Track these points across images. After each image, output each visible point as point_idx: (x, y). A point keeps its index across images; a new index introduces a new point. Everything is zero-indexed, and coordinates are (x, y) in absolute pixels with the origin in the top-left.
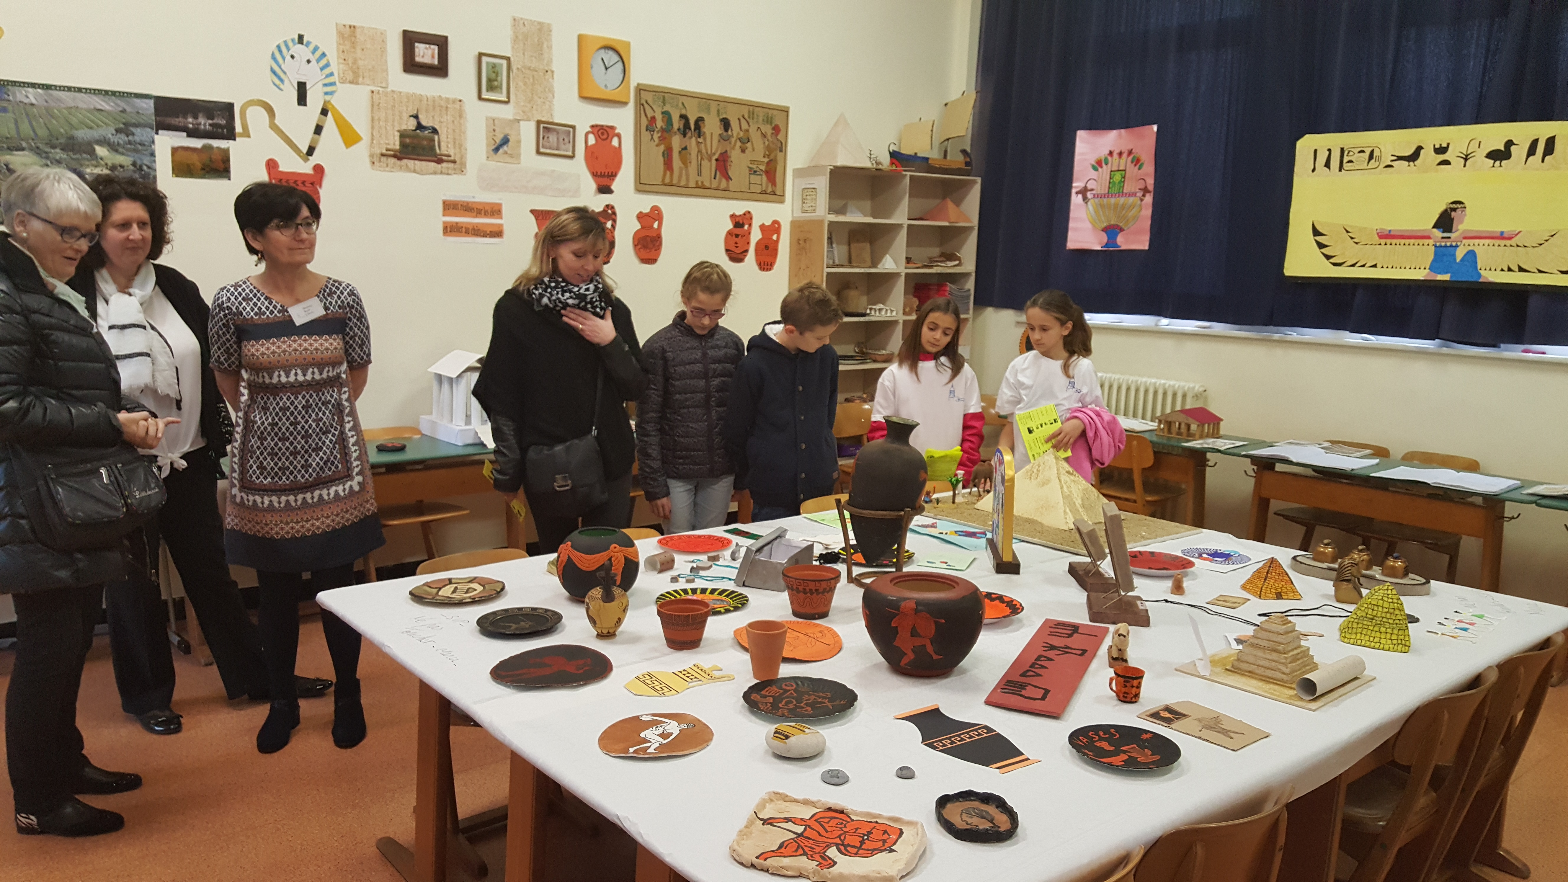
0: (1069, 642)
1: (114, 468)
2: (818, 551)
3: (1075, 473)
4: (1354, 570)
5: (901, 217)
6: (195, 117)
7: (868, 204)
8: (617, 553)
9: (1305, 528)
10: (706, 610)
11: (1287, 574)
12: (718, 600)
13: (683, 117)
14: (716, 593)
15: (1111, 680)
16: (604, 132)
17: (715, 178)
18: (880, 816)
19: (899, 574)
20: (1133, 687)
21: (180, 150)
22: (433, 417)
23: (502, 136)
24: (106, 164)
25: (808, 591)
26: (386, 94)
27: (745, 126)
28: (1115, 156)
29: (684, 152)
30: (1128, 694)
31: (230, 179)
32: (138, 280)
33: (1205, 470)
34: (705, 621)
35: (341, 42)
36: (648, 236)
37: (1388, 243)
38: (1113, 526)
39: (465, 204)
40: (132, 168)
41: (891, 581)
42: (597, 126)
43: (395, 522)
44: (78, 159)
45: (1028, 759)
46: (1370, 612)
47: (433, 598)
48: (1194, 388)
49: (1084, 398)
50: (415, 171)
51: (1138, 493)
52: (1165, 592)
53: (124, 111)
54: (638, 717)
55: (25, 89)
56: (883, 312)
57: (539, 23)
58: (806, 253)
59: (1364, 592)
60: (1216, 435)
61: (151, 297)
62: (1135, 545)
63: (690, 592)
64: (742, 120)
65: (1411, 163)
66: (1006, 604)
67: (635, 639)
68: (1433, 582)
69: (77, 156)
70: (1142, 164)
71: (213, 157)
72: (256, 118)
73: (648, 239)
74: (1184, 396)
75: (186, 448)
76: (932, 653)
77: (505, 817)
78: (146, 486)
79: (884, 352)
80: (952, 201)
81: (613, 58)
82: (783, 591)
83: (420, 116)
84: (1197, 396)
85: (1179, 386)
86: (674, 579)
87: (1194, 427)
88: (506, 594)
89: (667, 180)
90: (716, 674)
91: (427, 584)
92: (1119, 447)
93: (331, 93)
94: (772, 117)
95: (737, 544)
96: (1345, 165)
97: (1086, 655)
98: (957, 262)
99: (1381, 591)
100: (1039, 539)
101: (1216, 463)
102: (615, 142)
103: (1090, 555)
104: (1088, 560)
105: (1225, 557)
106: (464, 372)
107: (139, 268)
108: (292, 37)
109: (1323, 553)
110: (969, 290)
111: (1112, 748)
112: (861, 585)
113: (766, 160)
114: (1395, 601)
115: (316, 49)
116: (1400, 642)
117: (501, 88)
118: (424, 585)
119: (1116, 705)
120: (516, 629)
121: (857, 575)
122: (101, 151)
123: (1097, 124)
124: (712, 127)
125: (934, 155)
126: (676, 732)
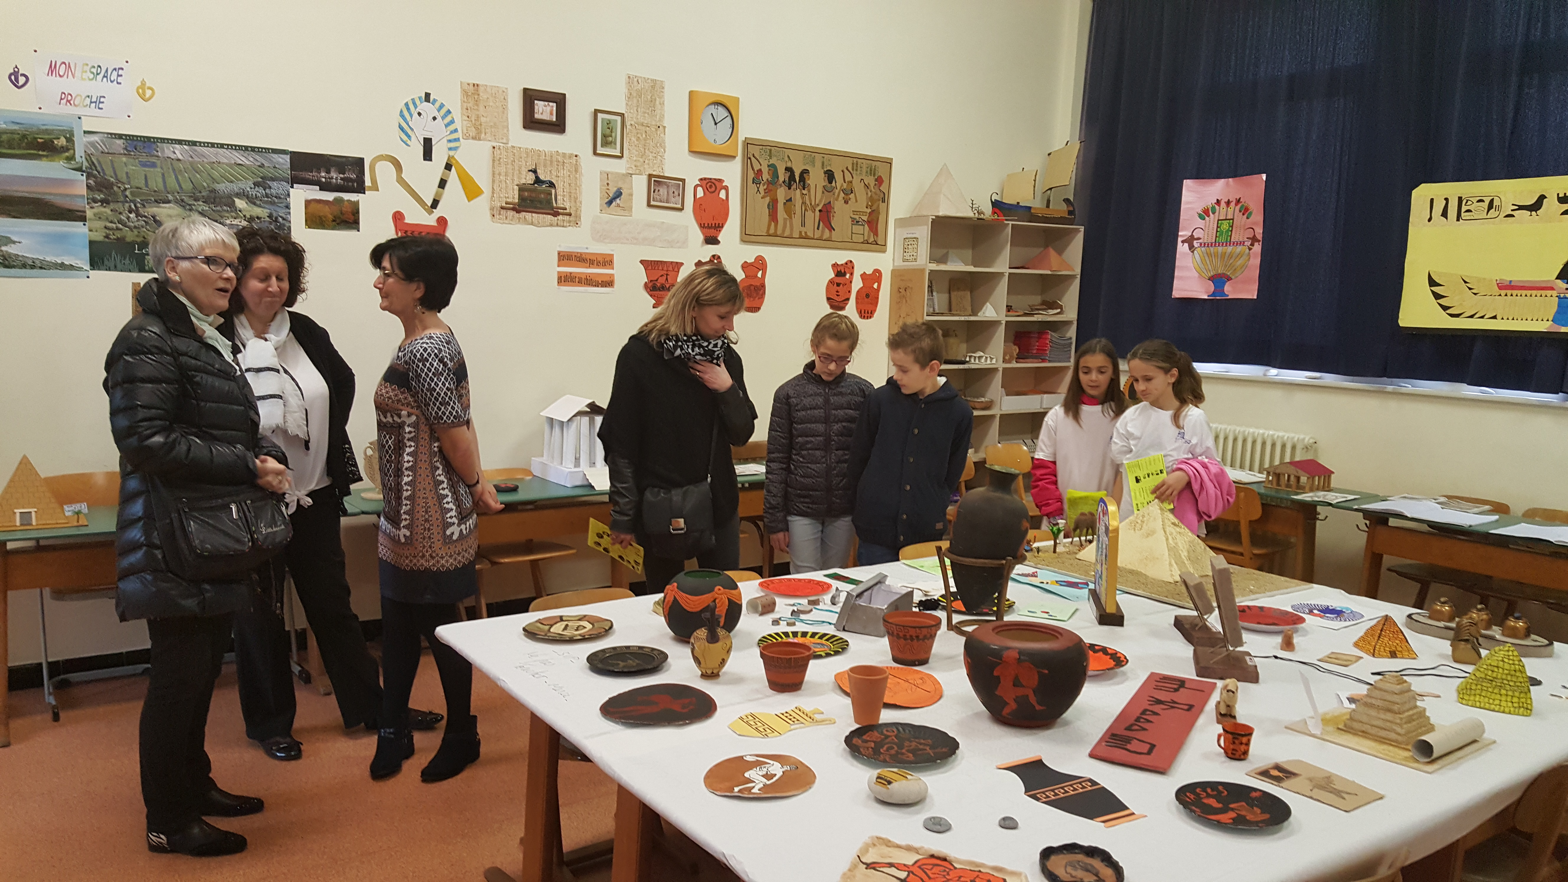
0: (1176, 697)
1: (243, 504)
2: (918, 597)
3: (1180, 524)
4: (1473, 629)
5: (1002, 265)
6: (328, 172)
7: (969, 253)
8: (720, 595)
9: (1419, 585)
10: (808, 653)
11: (1402, 633)
12: (818, 644)
13: (789, 169)
14: (817, 637)
15: (1219, 736)
16: (712, 185)
17: (818, 229)
18: (983, 865)
19: (999, 623)
20: (1241, 744)
21: (313, 203)
22: (544, 459)
23: (615, 189)
24: (245, 216)
25: (908, 637)
26: (507, 150)
27: (848, 177)
28: (1223, 204)
29: (788, 203)
30: (1236, 751)
31: (359, 231)
32: (274, 325)
33: (1315, 524)
34: (806, 666)
35: (466, 100)
36: (752, 285)
37: (1509, 294)
38: (1222, 581)
39: (579, 255)
40: (268, 219)
41: (993, 630)
42: (705, 179)
43: (506, 560)
44: (219, 211)
45: (1133, 814)
46: (1490, 673)
47: (546, 635)
48: (1304, 439)
49: (1194, 449)
50: (532, 224)
51: (1246, 546)
52: (1274, 648)
53: (262, 166)
54: (742, 757)
55: (173, 145)
56: (983, 360)
57: (652, 80)
58: (906, 301)
59: (1484, 653)
60: (1327, 488)
61: (285, 342)
62: (1244, 598)
63: (791, 635)
64: (846, 171)
65: (1534, 213)
66: (1109, 657)
67: (738, 680)
68: (1556, 644)
69: (219, 208)
70: (1251, 214)
71: (343, 209)
72: (384, 173)
73: (752, 288)
74: (1294, 448)
75: (313, 486)
76: (1035, 703)
77: (611, 851)
78: (273, 523)
79: (983, 399)
80: (1054, 249)
81: (721, 113)
82: (883, 636)
83: (538, 171)
84: (1307, 448)
85: (1288, 437)
86: (776, 622)
87: (1304, 479)
88: (614, 632)
89: (772, 231)
90: (817, 717)
91: (539, 621)
92: (1228, 499)
93: (456, 149)
94: (875, 169)
95: (837, 589)
96: (1463, 214)
97: (1193, 710)
98: (1059, 310)
99: (1501, 652)
100: (1144, 591)
101: (1327, 517)
102: (722, 195)
103: (1197, 609)
104: (1195, 613)
105: (1338, 613)
106: (574, 416)
107: (275, 314)
108: (420, 95)
109: (1441, 612)
110: (1071, 338)
111: (1220, 805)
112: (963, 633)
113: (869, 210)
114: (1517, 662)
115: (442, 106)
116: (1521, 705)
117: (615, 144)
118: (537, 621)
119: (1224, 762)
120: (624, 667)
121: (957, 623)
122: (240, 203)
123: (1203, 173)
124: (817, 179)
125: (1037, 204)
126: (779, 774)
